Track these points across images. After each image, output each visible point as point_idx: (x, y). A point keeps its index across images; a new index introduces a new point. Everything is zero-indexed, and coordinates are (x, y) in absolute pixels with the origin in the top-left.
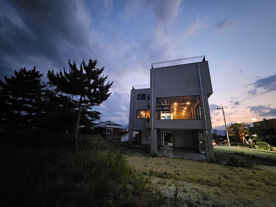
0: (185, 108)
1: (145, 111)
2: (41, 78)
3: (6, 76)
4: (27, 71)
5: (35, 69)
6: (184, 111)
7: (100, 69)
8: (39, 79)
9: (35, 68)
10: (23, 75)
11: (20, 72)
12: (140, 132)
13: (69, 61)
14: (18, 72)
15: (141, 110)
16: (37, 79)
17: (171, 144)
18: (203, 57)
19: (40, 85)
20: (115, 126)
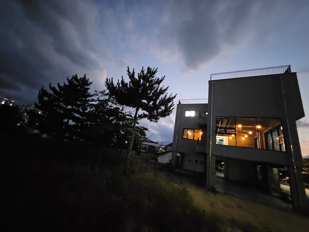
0: (250, 133)
1: (193, 131)
2: (90, 86)
3: (59, 83)
4: (79, 78)
5: (86, 77)
6: (246, 136)
7: (160, 79)
8: (88, 87)
9: (85, 75)
10: (73, 82)
11: (72, 79)
12: (182, 154)
13: (128, 69)
14: (70, 79)
15: (188, 129)
16: (87, 87)
17: (222, 175)
18: (288, 67)
19: (89, 94)
20: (150, 143)
